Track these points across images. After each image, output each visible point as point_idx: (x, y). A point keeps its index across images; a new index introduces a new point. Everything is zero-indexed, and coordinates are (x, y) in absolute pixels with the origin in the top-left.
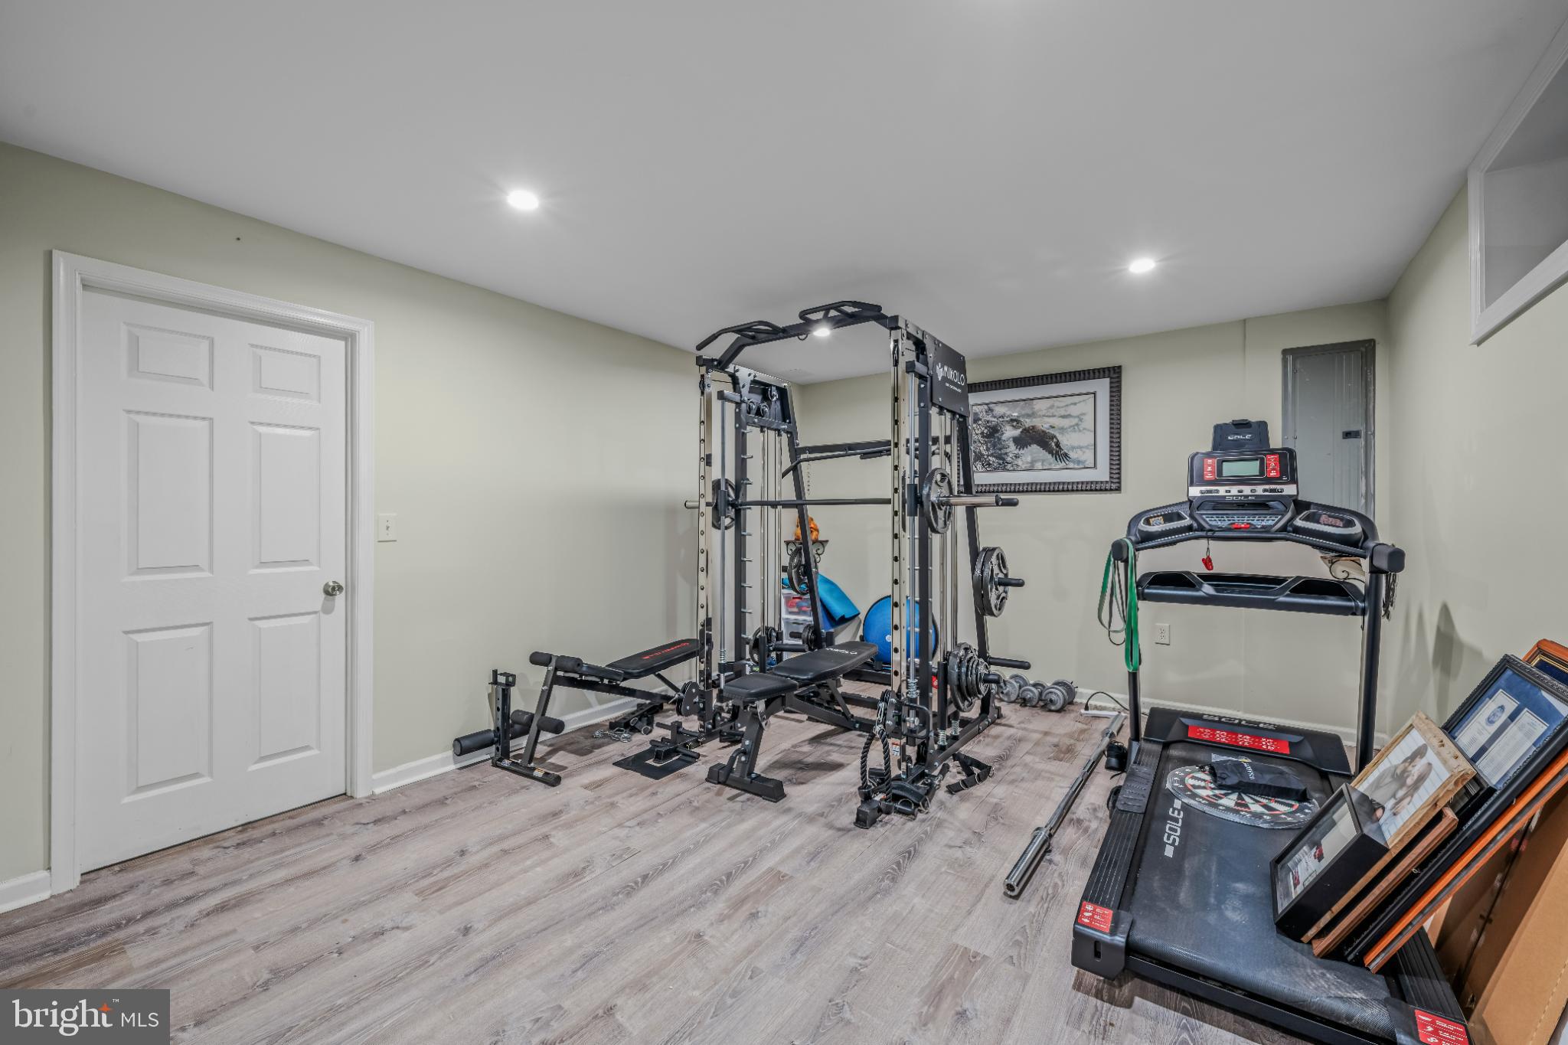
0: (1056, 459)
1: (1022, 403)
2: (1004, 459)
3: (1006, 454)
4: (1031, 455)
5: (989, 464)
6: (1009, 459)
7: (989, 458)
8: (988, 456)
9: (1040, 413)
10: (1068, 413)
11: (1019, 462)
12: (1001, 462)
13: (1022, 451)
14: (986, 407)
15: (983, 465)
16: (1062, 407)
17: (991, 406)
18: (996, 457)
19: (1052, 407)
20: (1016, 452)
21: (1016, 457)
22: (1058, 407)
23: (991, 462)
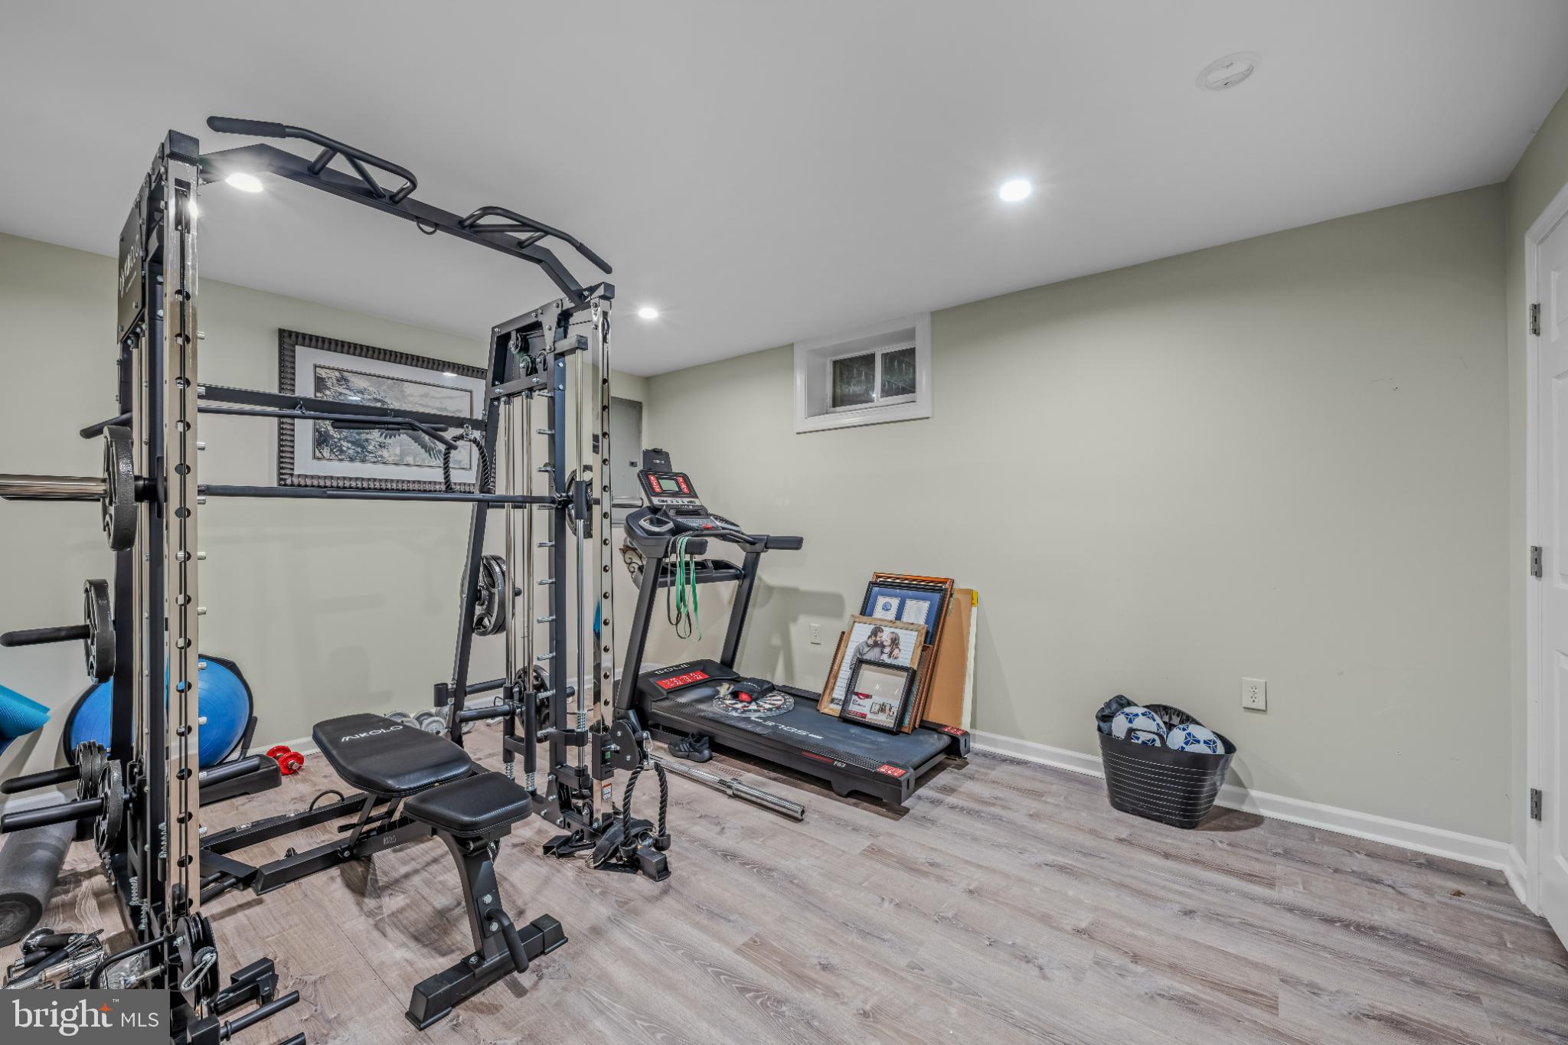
0: (430, 455)
1: (390, 381)
2: (363, 447)
3: (367, 440)
4: (401, 446)
5: (342, 451)
6: (371, 448)
7: (342, 442)
8: (340, 439)
9: (410, 399)
10: (443, 406)
11: (385, 453)
12: (359, 450)
13: (388, 440)
14: (337, 374)
15: (331, 450)
16: (437, 398)
17: (345, 374)
18: (353, 443)
19: (426, 395)
20: (379, 440)
21: (380, 446)
22: (434, 398)
23: (344, 449)
